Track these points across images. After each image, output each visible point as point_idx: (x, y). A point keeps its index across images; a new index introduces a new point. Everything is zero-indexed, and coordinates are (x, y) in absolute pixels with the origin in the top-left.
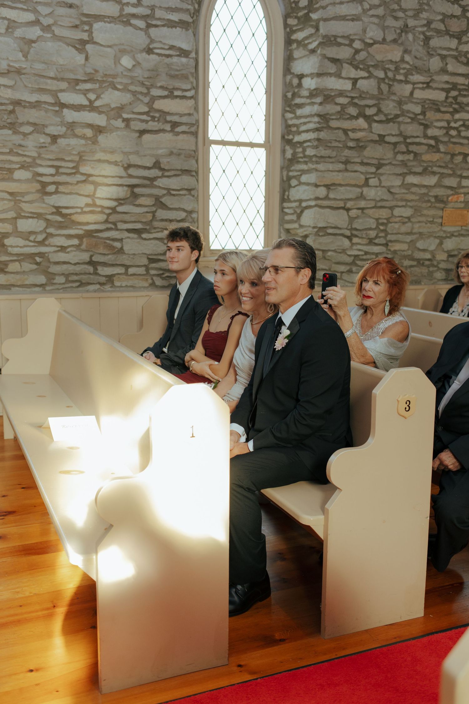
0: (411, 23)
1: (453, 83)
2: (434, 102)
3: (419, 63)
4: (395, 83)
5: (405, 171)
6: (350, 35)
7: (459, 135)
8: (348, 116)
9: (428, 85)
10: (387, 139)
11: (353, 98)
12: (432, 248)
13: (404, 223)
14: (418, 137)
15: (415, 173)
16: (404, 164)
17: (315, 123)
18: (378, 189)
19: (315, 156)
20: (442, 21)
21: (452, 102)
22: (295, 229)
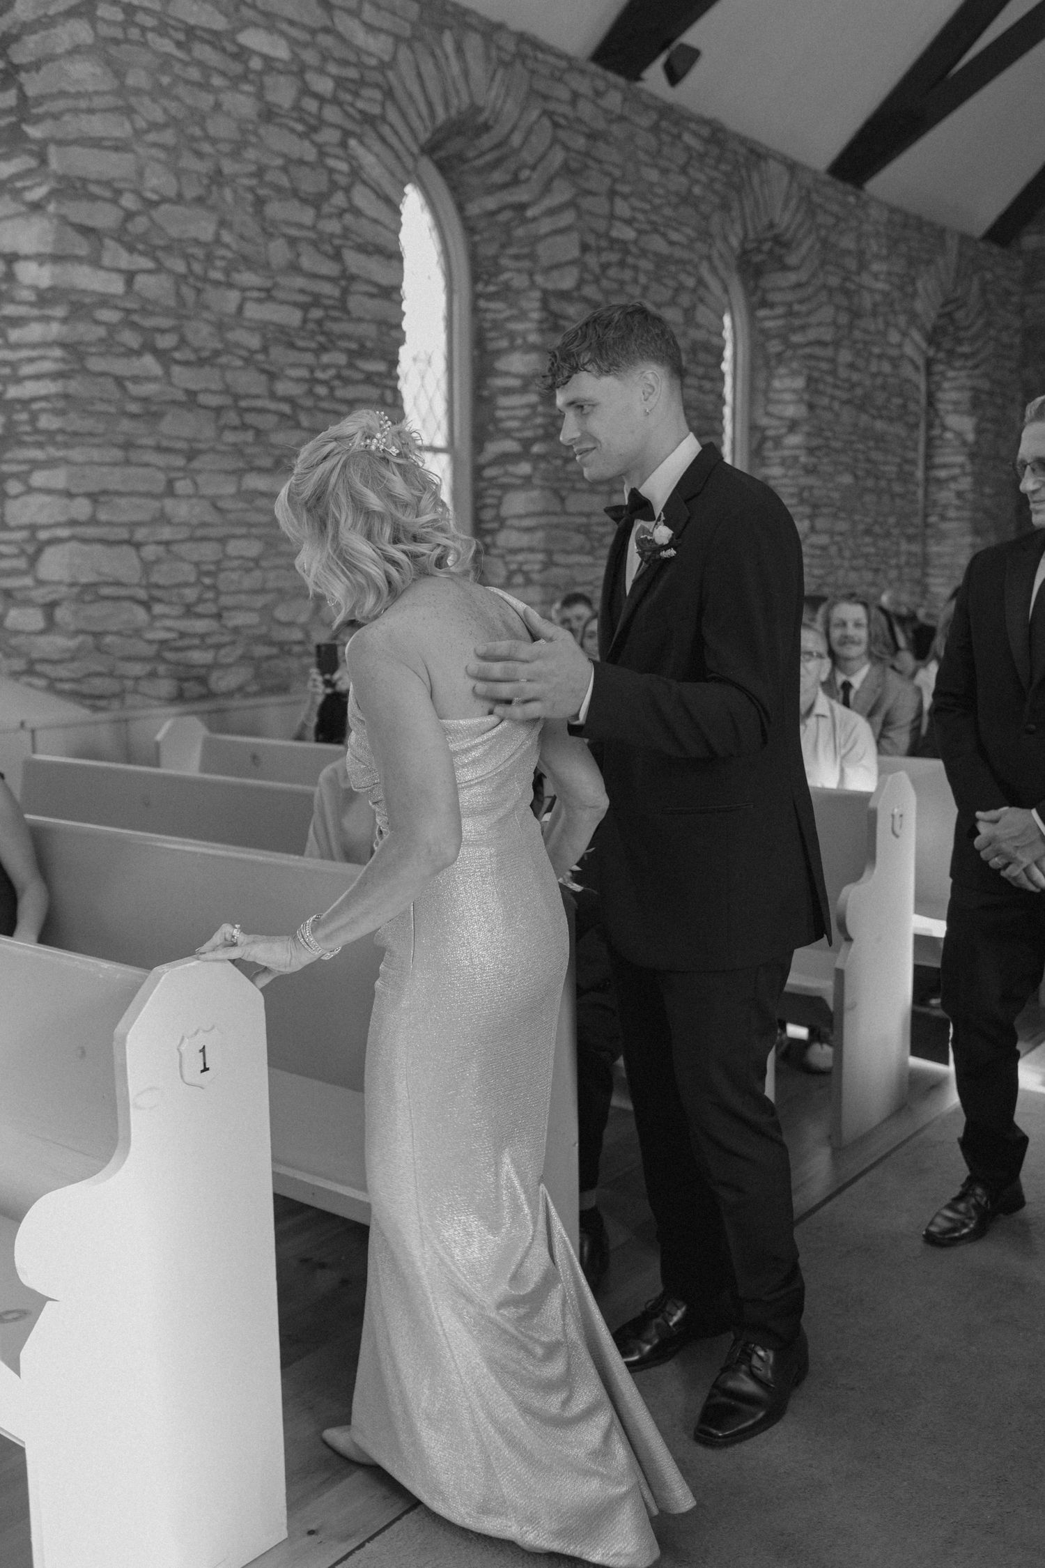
0: (228, 167)
1: (312, 294)
2: (282, 329)
3: (248, 249)
4: (208, 287)
5: (241, 465)
6: (114, 179)
7: (331, 396)
8: (122, 349)
9: (268, 295)
10: (203, 399)
11: (128, 311)
12: (303, 619)
13: (248, 570)
14: (257, 397)
15: (261, 470)
16: (238, 450)
17: (56, 360)
18: (194, 501)
19: (62, 431)
20: (284, 169)
21: (313, 331)
22: (26, 588)
